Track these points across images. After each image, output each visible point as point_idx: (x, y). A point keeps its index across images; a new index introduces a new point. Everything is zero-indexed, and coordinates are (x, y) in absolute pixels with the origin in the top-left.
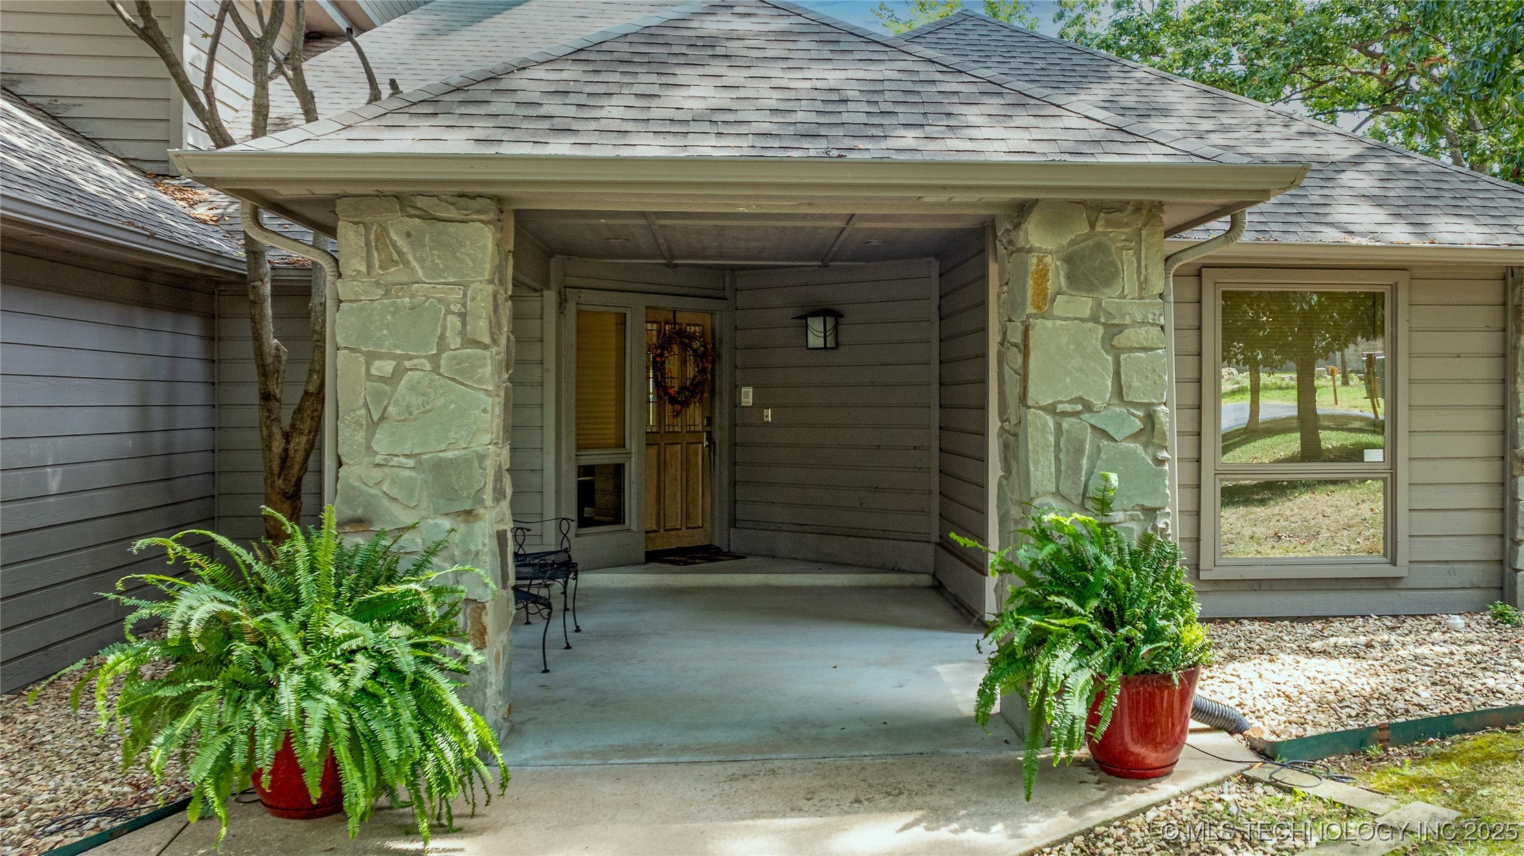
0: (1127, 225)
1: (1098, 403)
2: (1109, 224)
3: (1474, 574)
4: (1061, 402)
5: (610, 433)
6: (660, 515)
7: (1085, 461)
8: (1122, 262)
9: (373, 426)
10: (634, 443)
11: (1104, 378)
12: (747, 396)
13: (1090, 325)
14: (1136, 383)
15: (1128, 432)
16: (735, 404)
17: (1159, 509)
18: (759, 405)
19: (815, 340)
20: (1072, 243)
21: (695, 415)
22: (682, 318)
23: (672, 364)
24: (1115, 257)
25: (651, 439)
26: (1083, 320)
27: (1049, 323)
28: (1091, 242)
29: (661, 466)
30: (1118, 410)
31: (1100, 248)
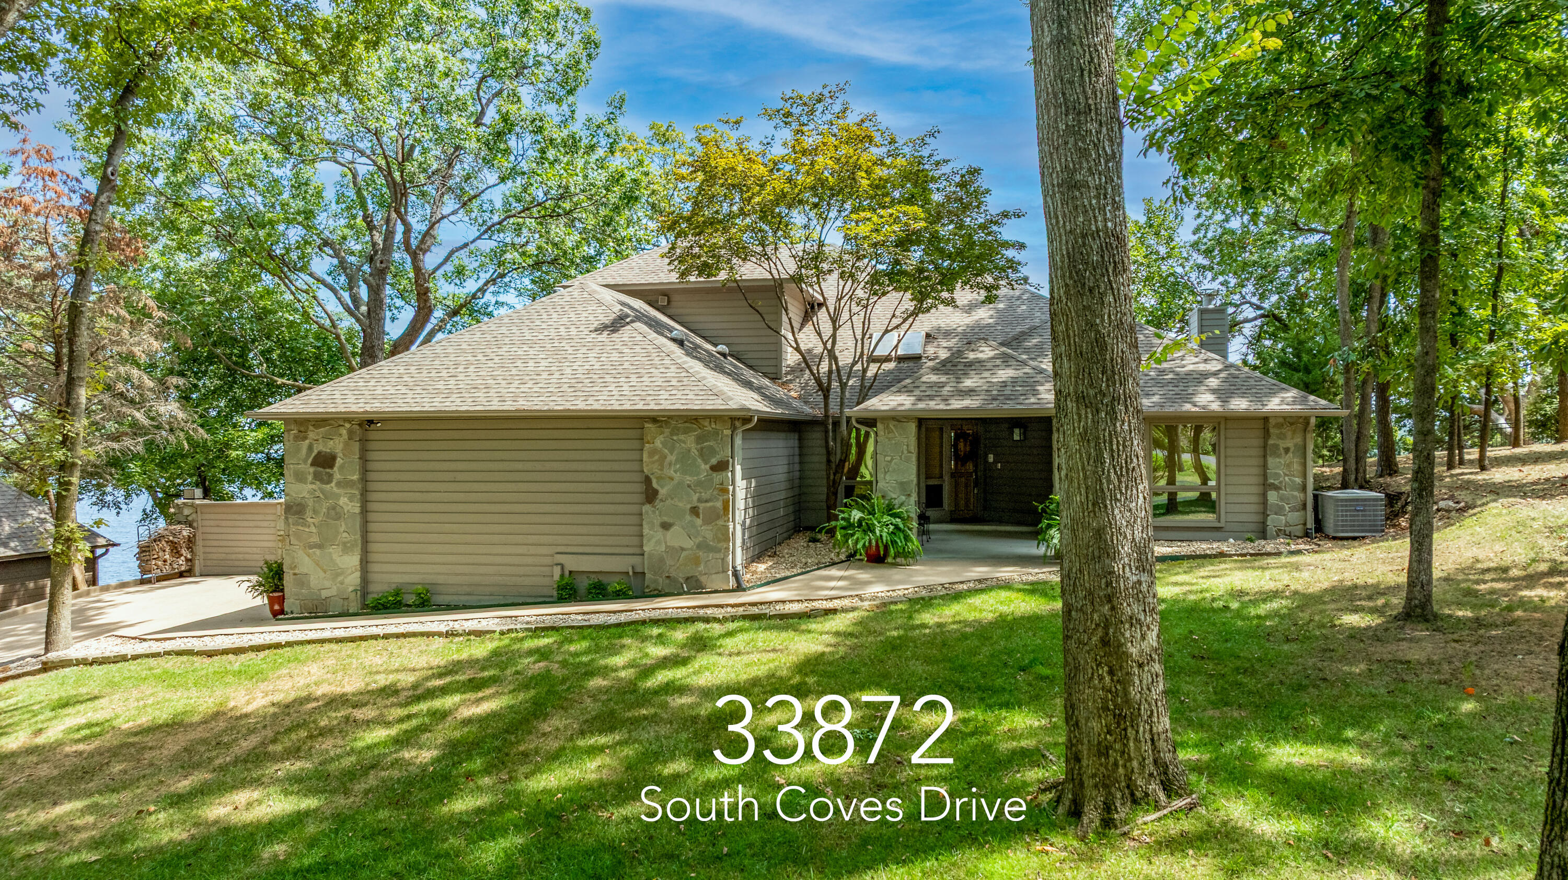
3: (1252, 527)
5: (937, 471)
6: (957, 505)
9: (886, 473)
10: (946, 478)
12: (991, 458)
16: (986, 461)
18: (995, 462)
19: (1016, 437)
21: (970, 466)
22: (965, 428)
23: (961, 445)
25: (953, 475)
29: (957, 485)
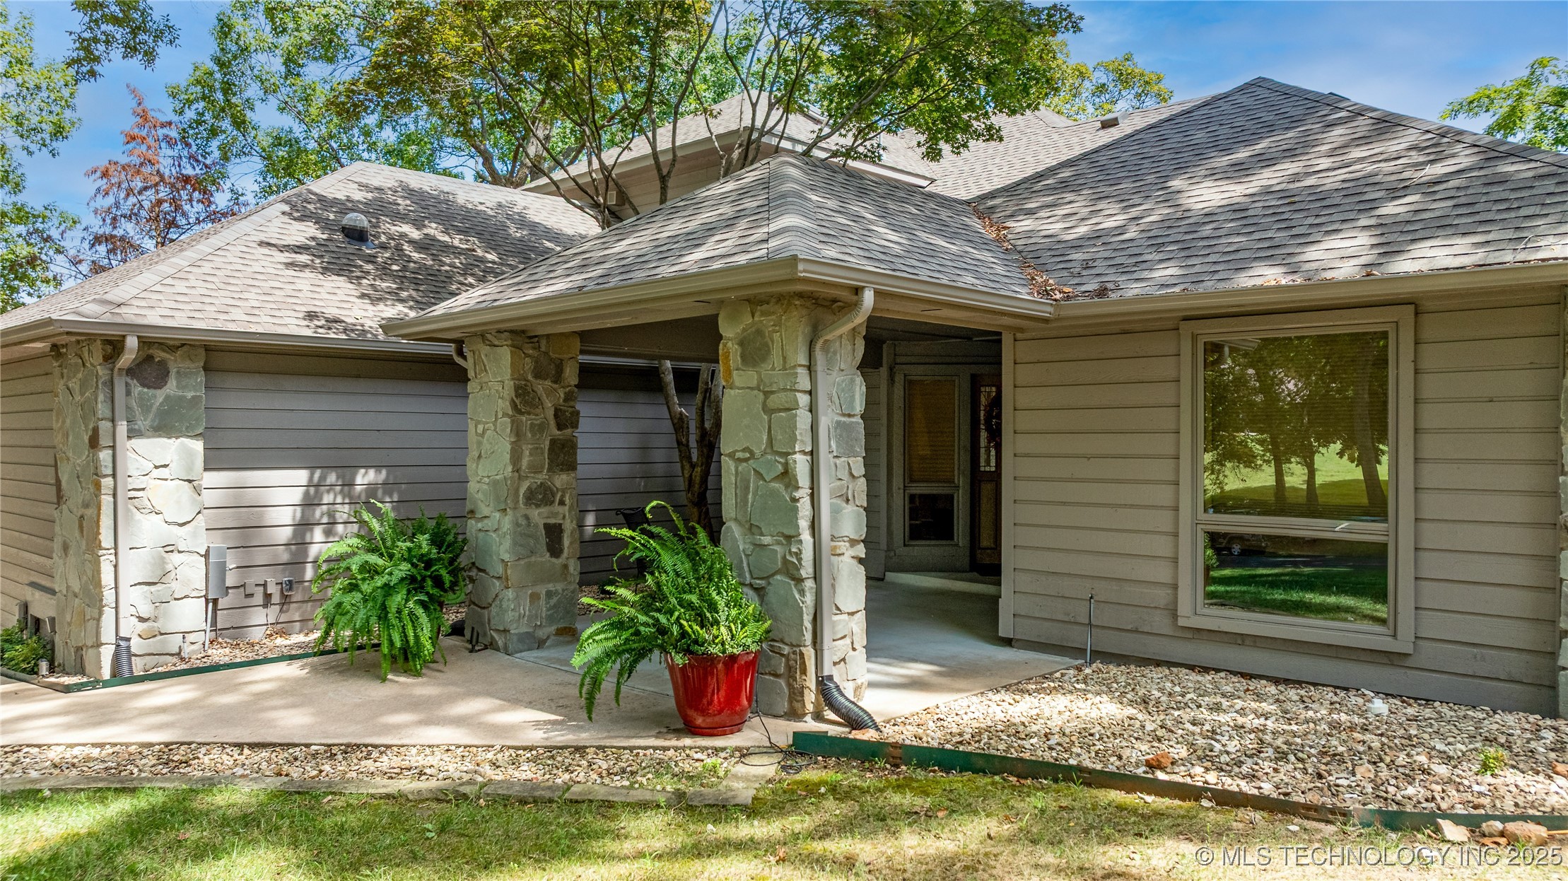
0: (774, 313)
1: (757, 452)
2: (763, 314)
4: (737, 451)
7: (750, 496)
8: (773, 342)
11: (760, 432)
13: (756, 392)
14: (780, 437)
15: (773, 475)
17: (793, 537)
20: (744, 330)
24: (768, 339)
26: (752, 389)
27: (732, 392)
28: (753, 329)
30: (769, 457)
31: (759, 332)
